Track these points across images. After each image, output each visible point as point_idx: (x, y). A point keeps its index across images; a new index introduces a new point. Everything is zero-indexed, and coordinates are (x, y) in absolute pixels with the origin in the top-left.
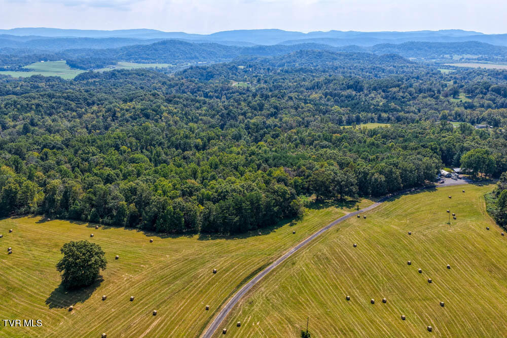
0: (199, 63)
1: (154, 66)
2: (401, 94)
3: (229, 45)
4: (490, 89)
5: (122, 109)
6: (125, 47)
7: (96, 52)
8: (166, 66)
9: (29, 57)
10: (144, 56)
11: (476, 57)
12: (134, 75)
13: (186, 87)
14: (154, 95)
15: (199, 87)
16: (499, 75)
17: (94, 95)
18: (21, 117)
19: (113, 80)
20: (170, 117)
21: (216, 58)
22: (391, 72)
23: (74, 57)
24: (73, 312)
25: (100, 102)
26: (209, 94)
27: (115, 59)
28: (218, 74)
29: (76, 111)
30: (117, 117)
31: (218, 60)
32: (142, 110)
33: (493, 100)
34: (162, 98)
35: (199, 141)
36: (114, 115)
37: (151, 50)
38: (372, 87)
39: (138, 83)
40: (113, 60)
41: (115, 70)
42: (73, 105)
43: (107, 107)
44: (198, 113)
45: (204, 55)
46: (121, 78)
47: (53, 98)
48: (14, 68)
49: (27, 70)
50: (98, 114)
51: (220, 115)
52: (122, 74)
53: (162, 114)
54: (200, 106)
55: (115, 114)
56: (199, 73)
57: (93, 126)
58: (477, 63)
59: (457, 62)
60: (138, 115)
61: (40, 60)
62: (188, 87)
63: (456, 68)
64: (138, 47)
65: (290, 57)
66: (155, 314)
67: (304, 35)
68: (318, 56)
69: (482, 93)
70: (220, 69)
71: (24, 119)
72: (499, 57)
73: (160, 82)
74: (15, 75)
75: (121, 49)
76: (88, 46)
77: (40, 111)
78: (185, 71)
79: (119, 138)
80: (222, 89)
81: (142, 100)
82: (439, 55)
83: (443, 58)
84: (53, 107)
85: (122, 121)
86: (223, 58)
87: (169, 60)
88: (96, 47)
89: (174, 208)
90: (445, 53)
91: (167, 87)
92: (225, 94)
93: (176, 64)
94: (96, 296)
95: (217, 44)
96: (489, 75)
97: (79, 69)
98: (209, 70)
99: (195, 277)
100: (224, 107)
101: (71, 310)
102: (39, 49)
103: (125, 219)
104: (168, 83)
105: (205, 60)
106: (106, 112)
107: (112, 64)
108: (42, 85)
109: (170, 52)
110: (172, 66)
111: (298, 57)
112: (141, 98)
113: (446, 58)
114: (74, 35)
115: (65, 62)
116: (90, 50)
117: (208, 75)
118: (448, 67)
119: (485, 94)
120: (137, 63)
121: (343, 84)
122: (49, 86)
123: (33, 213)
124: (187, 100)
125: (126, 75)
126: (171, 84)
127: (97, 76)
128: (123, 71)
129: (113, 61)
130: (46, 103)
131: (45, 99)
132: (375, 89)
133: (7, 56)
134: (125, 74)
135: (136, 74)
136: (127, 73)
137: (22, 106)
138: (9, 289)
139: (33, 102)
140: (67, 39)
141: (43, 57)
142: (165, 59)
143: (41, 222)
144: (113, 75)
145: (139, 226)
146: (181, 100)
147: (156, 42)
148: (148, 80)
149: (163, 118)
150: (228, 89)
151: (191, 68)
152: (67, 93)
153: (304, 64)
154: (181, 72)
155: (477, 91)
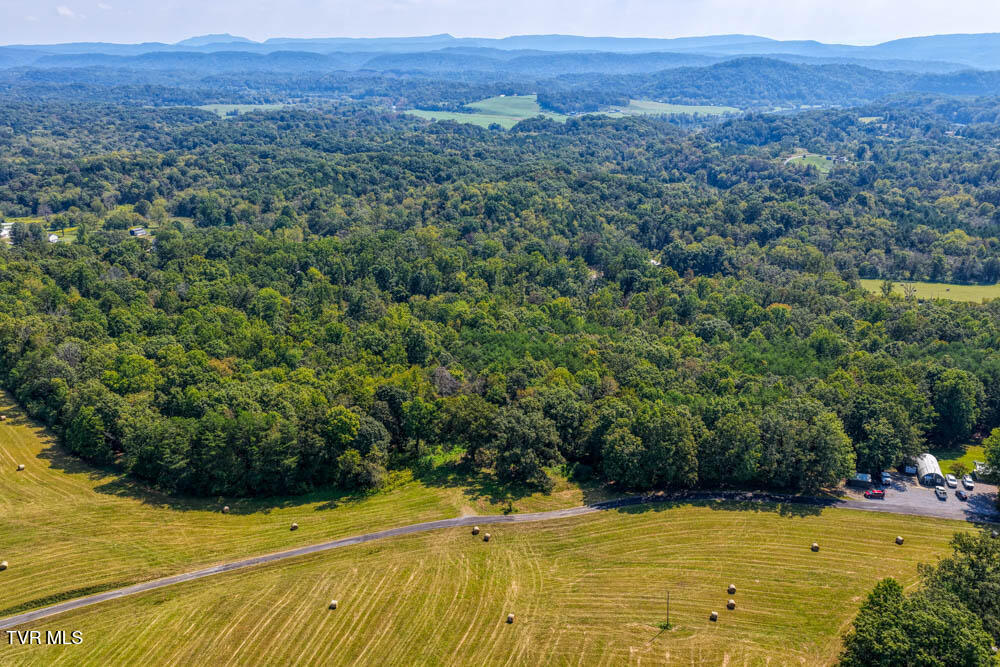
0: (803, 107)
10: (689, 90)
27: (629, 95)
37: (707, 79)
40: (624, 95)
45: (819, 91)
48: (450, 107)
61: (500, 93)
80: (751, 167)
97: (552, 112)
105: (819, 101)
109: (744, 82)
115: (538, 96)
120: (671, 102)
129: (622, 99)
141: (510, 87)
142: (731, 97)
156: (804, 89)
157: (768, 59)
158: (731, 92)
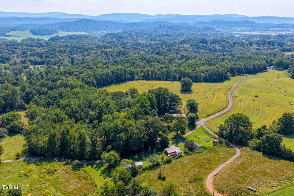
2: (227, 45)
4: (266, 42)
10: (70, 28)
11: (248, 29)
16: (264, 37)
22: (210, 36)
31: (112, 30)
33: (269, 47)
37: (75, 25)
38: (212, 42)
45: (104, 28)
49: (11, 36)
58: (250, 32)
59: (239, 31)
61: (12, 30)
63: (241, 34)
65: (155, 28)
66: (214, 95)
67: (152, 16)
68: (171, 28)
69: (263, 44)
72: (259, 29)
78: (106, 36)
82: (229, 28)
83: (231, 29)
87: (85, 30)
90: (232, 27)
96: (259, 37)
105: (105, 30)
109: (85, 26)
110: (90, 33)
111: (159, 28)
113: (233, 29)
118: (237, 34)
119: (264, 44)
120: (67, 32)
121: (197, 41)
127: (62, 38)
129: (55, 31)
132: (213, 43)
142: (83, 30)
147: (77, 20)
153: (164, 32)
155: (261, 43)
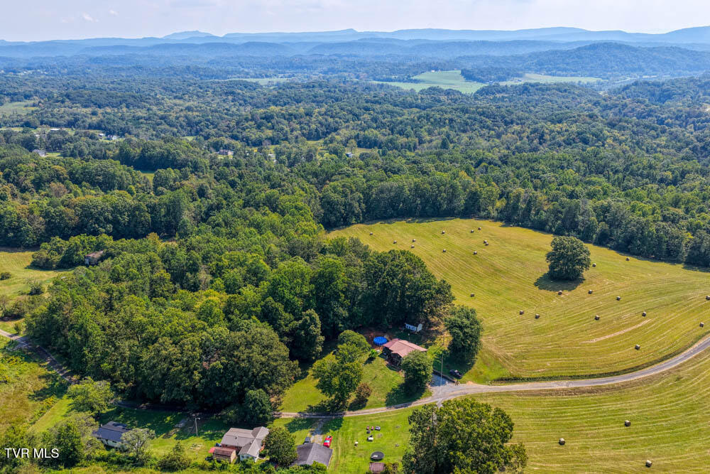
0: (644, 77)
1: (576, 80)
3: (698, 49)
5: (552, 131)
6: (534, 54)
7: (496, 60)
8: (593, 80)
9: (418, 66)
10: (561, 66)
12: (554, 91)
13: (630, 110)
14: (591, 117)
15: (651, 111)
17: (513, 113)
18: (436, 131)
19: (525, 97)
20: (616, 144)
21: (674, 69)
23: (469, 66)
24: (562, 296)
25: (521, 121)
26: (666, 121)
27: (522, 70)
28: (680, 94)
29: (494, 130)
30: (545, 140)
31: (677, 74)
32: (579, 134)
34: (602, 121)
35: (669, 173)
36: (541, 137)
39: (560, 101)
40: (518, 70)
41: (527, 84)
42: (489, 122)
43: (531, 127)
44: (655, 143)
45: (654, 66)
46: (535, 94)
47: (467, 113)
48: (401, 79)
49: (416, 81)
50: (522, 135)
51: (690, 149)
52: (537, 89)
53: (605, 140)
54: (658, 134)
55: (543, 136)
56: (649, 91)
57: (517, 148)
60: (574, 140)
61: (430, 69)
62: (633, 110)
64: (555, 52)
66: (644, 315)
70: (685, 87)
71: (439, 134)
73: (590, 101)
74: (406, 87)
75: (530, 56)
76: (483, 52)
77: (454, 127)
78: (626, 88)
79: (565, 159)
80: (689, 115)
81: (576, 122)
84: (467, 124)
85: (554, 145)
86: (686, 69)
87: (598, 72)
88: (496, 53)
89: (657, 230)
91: (601, 109)
92: (693, 123)
93: (607, 79)
94: (581, 290)
95: (679, 48)
97: (475, 82)
98: (665, 87)
99: (685, 298)
100: (697, 138)
101: (560, 294)
102: (426, 56)
103: (594, 236)
104: (603, 103)
105: (654, 73)
106: (531, 133)
107: (518, 75)
108: (443, 98)
109: (600, 60)
110: (602, 81)
112: (573, 119)
114: (466, 38)
115: (460, 72)
116: (488, 57)
117: (664, 94)
120: (550, 75)
122: (451, 100)
123: (493, 218)
124: (637, 126)
125: (543, 91)
126: (607, 105)
127: (504, 90)
128: (537, 85)
129: (520, 72)
130: (461, 118)
131: (458, 114)
133: (394, 65)
134: (540, 89)
135: (556, 89)
136: (544, 87)
137: (435, 120)
138: (496, 270)
139: (446, 116)
140: (460, 42)
141: (433, 65)
142: (592, 70)
143: (503, 226)
144: (525, 89)
145: (609, 245)
146: (630, 125)
148: (573, 98)
149: (606, 145)
150: (699, 115)
151: (636, 84)
152: (482, 108)
154: (619, 89)
156: (643, 65)
157: (616, 43)
158: (591, 67)
